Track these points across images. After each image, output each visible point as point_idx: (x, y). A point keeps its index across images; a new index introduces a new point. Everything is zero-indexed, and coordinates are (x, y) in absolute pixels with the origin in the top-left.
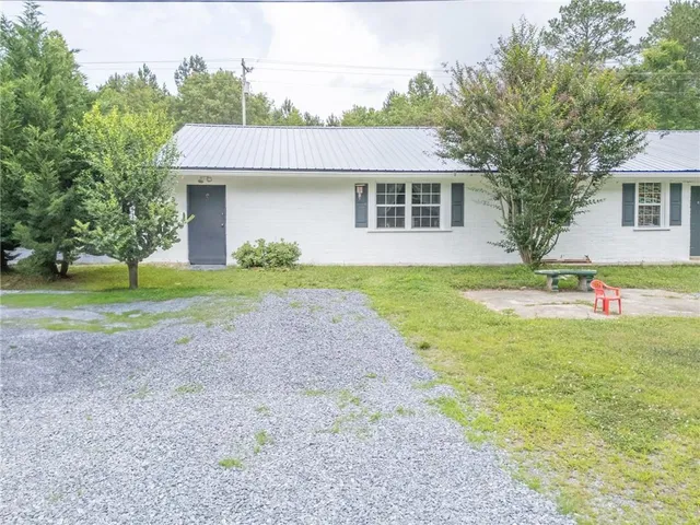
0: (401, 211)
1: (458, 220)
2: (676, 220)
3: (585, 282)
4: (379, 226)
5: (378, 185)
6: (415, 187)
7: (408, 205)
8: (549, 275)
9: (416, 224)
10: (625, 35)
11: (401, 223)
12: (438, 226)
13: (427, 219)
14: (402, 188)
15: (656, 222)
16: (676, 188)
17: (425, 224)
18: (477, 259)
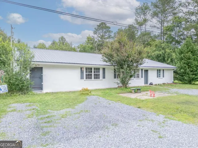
0: (91, 75)
1: (104, 77)
2: (142, 77)
3: (139, 91)
4: (86, 79)
5: (86, 68)
6: (95, 69)
7: (93, 73)
8: (133, 90)
9: (95, 78)
10: (111, 34)
11: (91, 78)
12: (99, 79)
13: (97, 77)
14: (91, 69)
15: (139, 77)
16: (142, 70)
17: (97, 78)
18: (107, 87)
